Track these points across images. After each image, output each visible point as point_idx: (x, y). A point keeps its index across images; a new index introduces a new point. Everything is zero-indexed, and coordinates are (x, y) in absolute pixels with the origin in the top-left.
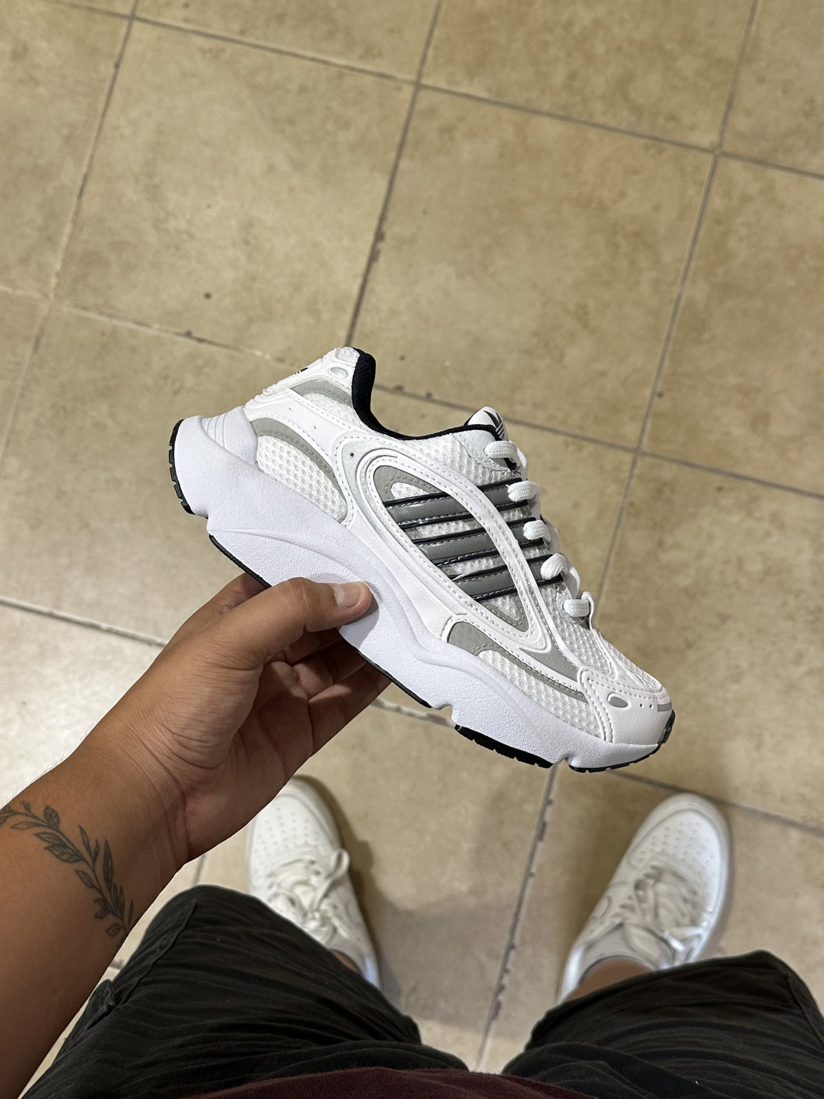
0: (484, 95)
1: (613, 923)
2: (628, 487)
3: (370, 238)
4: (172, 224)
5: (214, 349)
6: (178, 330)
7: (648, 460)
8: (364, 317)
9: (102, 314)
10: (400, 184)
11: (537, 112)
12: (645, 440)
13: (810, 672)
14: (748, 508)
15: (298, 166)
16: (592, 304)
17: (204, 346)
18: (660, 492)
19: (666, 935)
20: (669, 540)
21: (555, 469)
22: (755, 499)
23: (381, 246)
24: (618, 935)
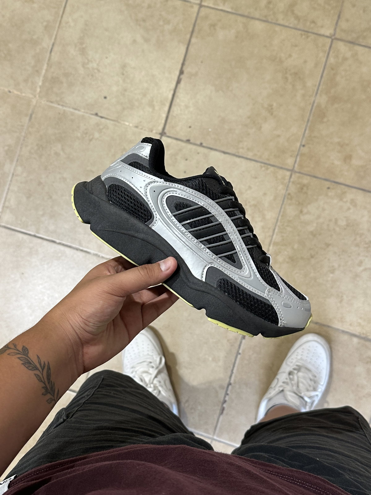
0: (229, 10)
1: (279, 390)
2: (288, 187)
3: (177, 73)
4: (90, 65)
5: (108, 121)
6: (92, 112)
7: (297, 174)
8: (174, 108)
9: (59, 105)
10: (191, 49)
11: (253, 18)
12: (296, 166)
13: (365, 270)
14: (341, 197)
15: (147, 40)
16: (275, 104)
17: (103, 120)
18: (302, 189)
19: (302, 395)
20: (305, 210)
21: (256, 178)
22: (344, 193)
23: (182, 76)
24: (281, 395)
